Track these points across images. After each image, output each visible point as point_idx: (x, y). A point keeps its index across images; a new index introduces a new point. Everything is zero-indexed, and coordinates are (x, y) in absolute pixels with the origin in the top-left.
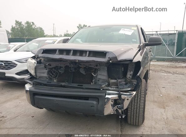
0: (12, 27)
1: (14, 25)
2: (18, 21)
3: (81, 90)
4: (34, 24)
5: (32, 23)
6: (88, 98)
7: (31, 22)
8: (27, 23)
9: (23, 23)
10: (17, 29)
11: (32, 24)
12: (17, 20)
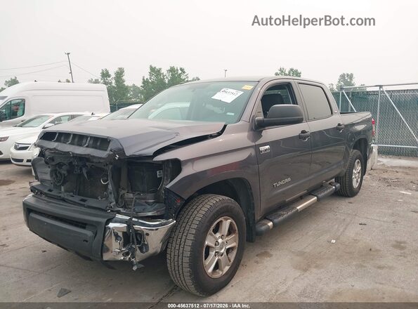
0: (144, 79)
1: (147, 76)
2: (155, 68)
3: (83, 209)
4: (184, 73)
5: (181, 69)
6: (86, 224)
7: (179, 69)
8: (172, 70)
9: (164, 71)
10: (153, 83)
11: (180, 72)
12: (153, 66)
